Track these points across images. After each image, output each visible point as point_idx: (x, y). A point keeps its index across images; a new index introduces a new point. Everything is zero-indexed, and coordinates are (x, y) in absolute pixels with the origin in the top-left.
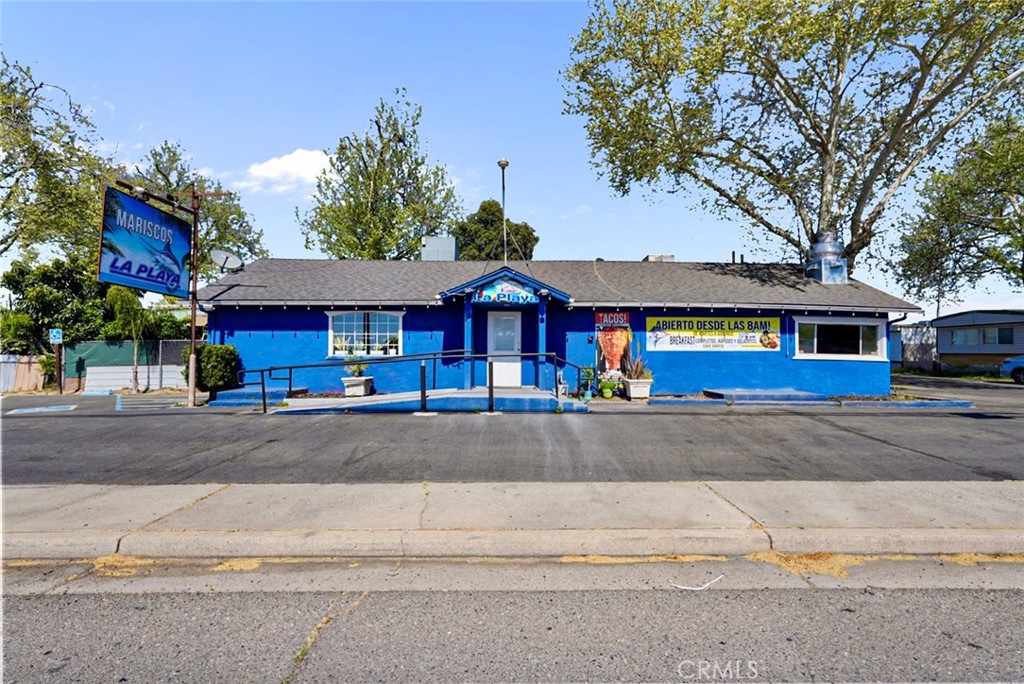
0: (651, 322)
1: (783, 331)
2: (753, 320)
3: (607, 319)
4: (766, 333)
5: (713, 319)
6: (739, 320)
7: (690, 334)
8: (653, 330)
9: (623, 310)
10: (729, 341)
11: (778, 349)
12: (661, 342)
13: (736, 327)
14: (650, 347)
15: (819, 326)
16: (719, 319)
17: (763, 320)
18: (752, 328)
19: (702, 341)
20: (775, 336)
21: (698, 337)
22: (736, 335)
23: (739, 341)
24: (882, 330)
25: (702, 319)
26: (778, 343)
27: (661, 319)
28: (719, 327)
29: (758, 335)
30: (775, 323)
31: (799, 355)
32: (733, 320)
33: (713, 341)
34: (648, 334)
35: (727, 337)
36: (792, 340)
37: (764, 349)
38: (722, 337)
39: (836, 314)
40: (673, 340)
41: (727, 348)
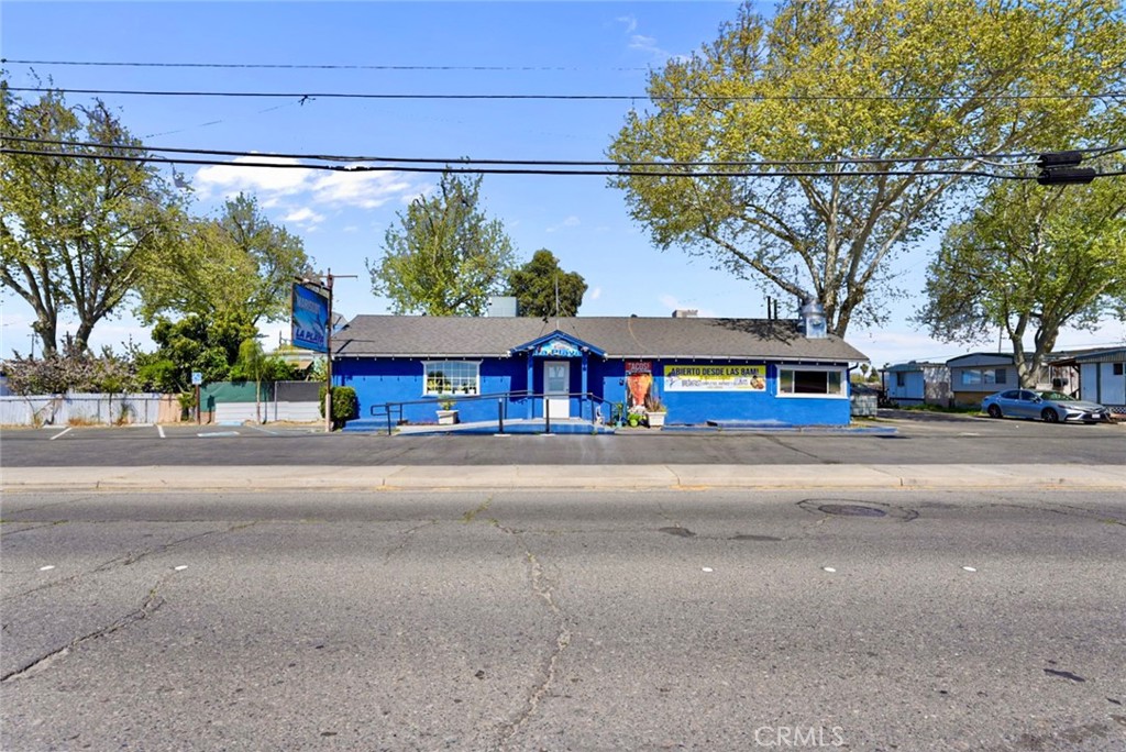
0: (668, 369)
1: (768, 376)
2: (745, 367)
3: (634, 368)
4: (755, 377)
5: (715, 367)
6: (734, 367)
7: (697, 378)
8: (669, 375)
9: (645, 360)
10: (726, 384)
11: (764, 390)
12: (675, 384)
13: (733, 373)
14: (667, 388)
15: (796, 372)
16: (720, 367)
17: (753, 367)
18: (744, 373)
19: (706, 383)
20: (762, 380)
21: (703, 380)
22: (732, 379)
23: (735, 384)
24: (844, 375)
25: (707, 367)
26: (764, 384)
27: (675, 367)
28: (720, 373)
29: (749, 379)
30: (762, 370)
31: (780, 395)
32: (730, 368)
33: (715, 383)
34: (666, 378)
35: (726, 381)
36: (775, 383)
37: (752, 389)
38: (721, 381)
39: (804, 363)
40: (684, 383)
41: (725, 389)
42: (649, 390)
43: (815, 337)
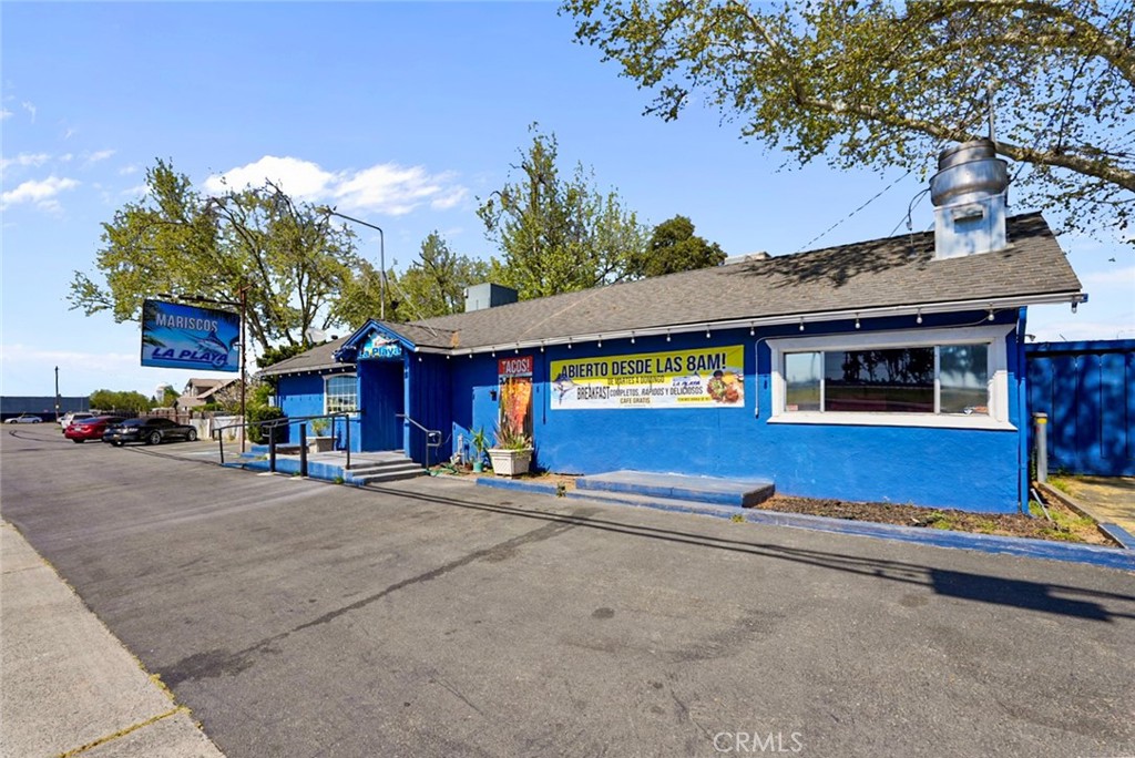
0: (556, 367)
1: (748, 371)
2: (697, 353)
3: (509, 367)
4: (718, 374)
5: (635, 357)
6: (672, 355)
7: (601, 382)
8: (559, 379)
9: (524, 352)
10: (658, 392)
11: (740, 404)
12: (567, 397)
13: (669, 368)
14: (555, 405)
16: (643, 357)
17: (713, 351)
18: (693, 367)
19: (618, 392)
20: (733, 381)
21: (614, 387)
22: (669, 382)
23: (673, 392)
24: (998, 353)
25: (619, 359)
26: (741, 392)
27: (567, 363)
28: (642, 370)
29: (705, 379)
30: (735, 355)
31: (781, 413)
32: (663, 356)
33: (635, 392)
34: (553, 386)
35: (656, 385)
36: (767, 385)
37: (713, 404)
38: (646, 386)
39: (871, 325)
40: (582, 394)
41: (656, 403)
42: (529, 408)
43: (962, 252)
